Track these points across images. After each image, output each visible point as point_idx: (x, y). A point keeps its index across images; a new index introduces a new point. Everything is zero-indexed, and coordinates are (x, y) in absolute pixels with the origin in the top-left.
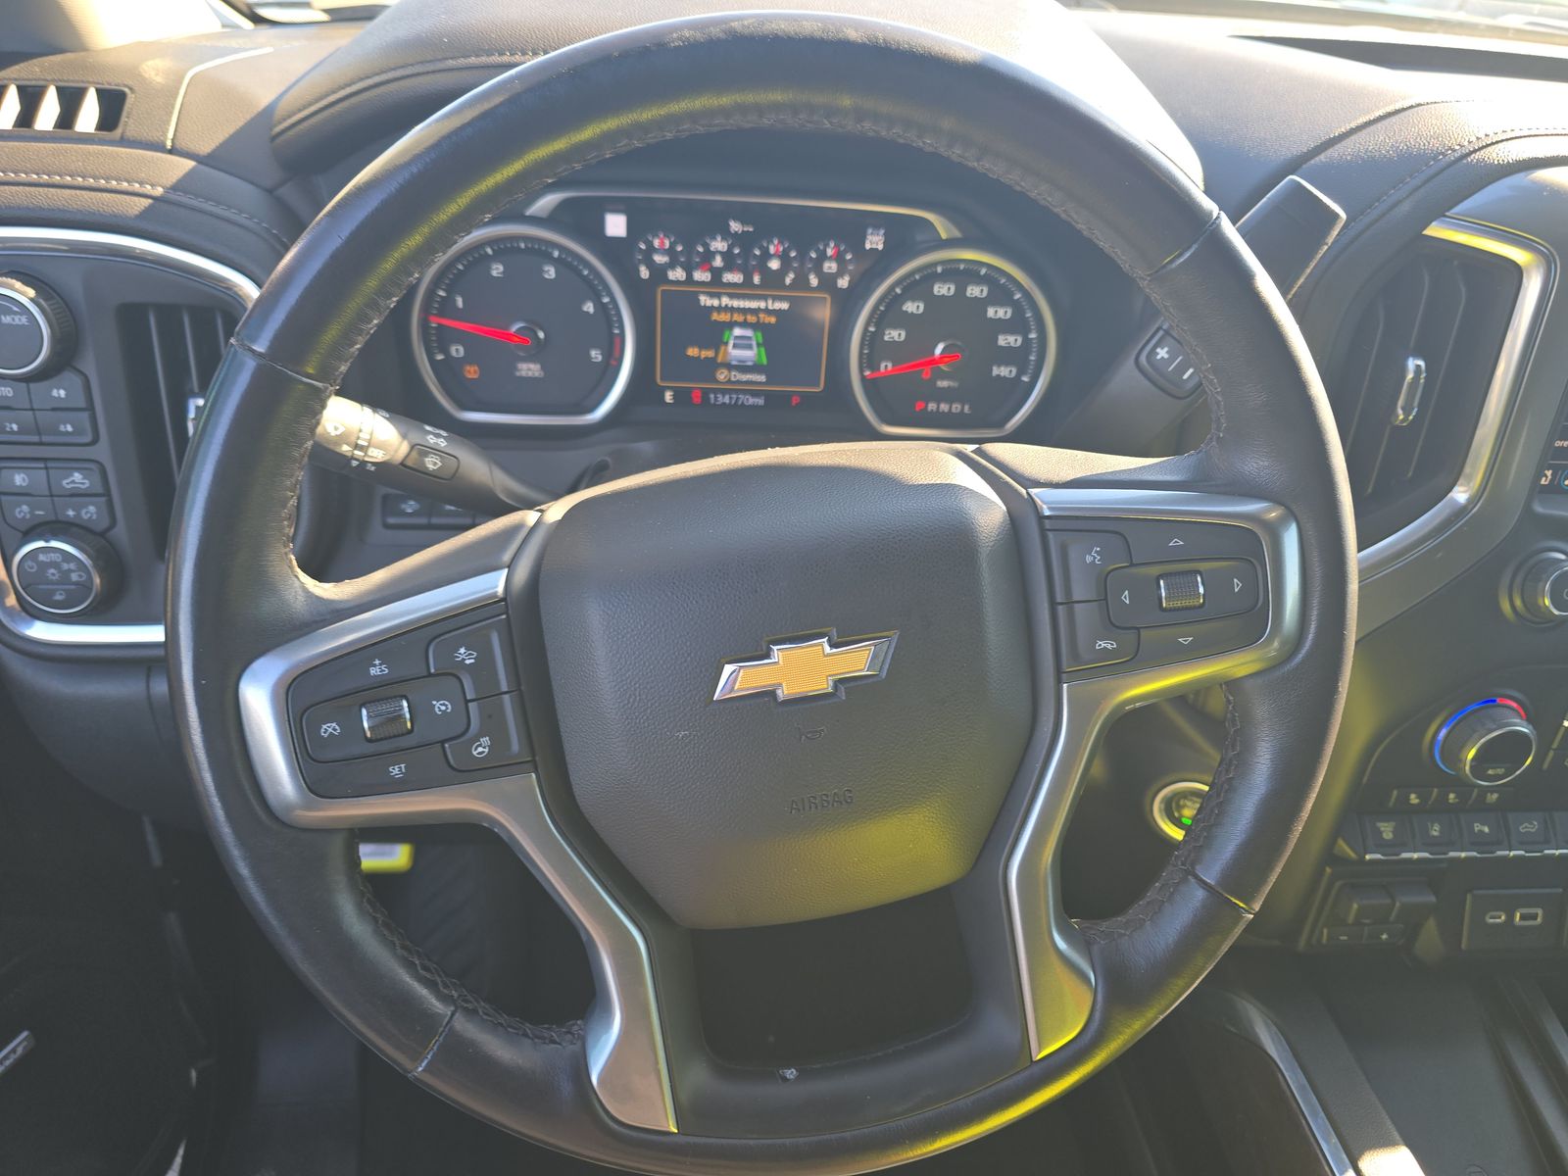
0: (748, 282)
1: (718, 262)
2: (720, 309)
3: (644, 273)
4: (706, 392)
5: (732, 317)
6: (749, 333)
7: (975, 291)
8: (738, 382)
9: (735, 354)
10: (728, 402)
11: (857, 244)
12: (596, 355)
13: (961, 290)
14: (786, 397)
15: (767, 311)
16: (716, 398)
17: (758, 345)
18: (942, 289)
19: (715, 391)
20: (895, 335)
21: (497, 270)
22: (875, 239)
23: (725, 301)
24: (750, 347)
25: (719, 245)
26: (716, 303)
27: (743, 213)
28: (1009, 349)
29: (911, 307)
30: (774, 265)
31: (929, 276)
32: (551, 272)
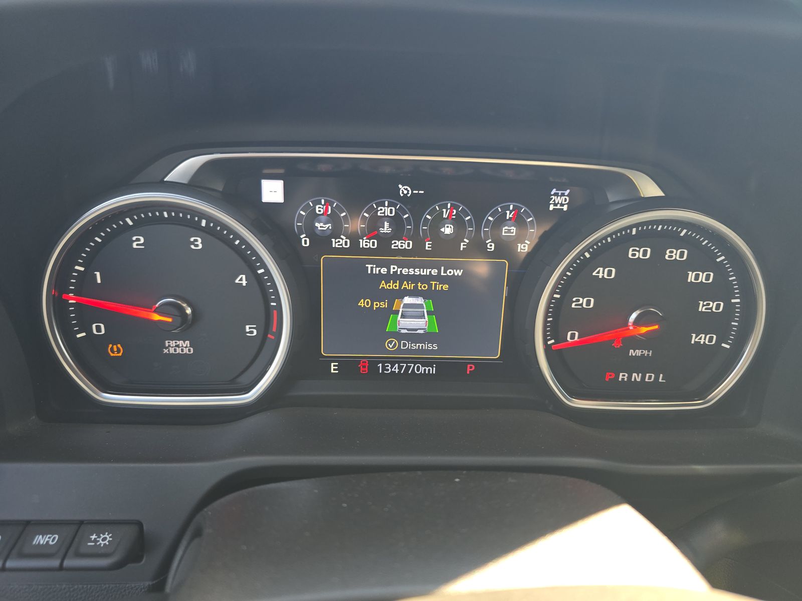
0: (417, 249)
1: (386, 229)
2: (388, 278)
3: (305, 242)
4: (373, 363)
5: (401, 285)
6: (419, 301)
7: (674, 254)
8: (408, 351)
9: (405, 324)
10: (397, 370)
11: (539, 206)
12: (251, 330)
13: (658, 254)
14: (460, 366)
15: (439, 279)
16: (384, 368)
17: (429, 313)
18: (636, 253)
19: (384, 361)
20: (583, 302)
21: (138, 242)
22: (559, 200)
23: (393, 269)
24: (423, 317)
25: (386, 210)
26: (384, 271)
27: (414, 175)
28: (710, 315)
29: (601, 273)
30: (448, 230)
31: (624, 239)
32: (198, 243)
